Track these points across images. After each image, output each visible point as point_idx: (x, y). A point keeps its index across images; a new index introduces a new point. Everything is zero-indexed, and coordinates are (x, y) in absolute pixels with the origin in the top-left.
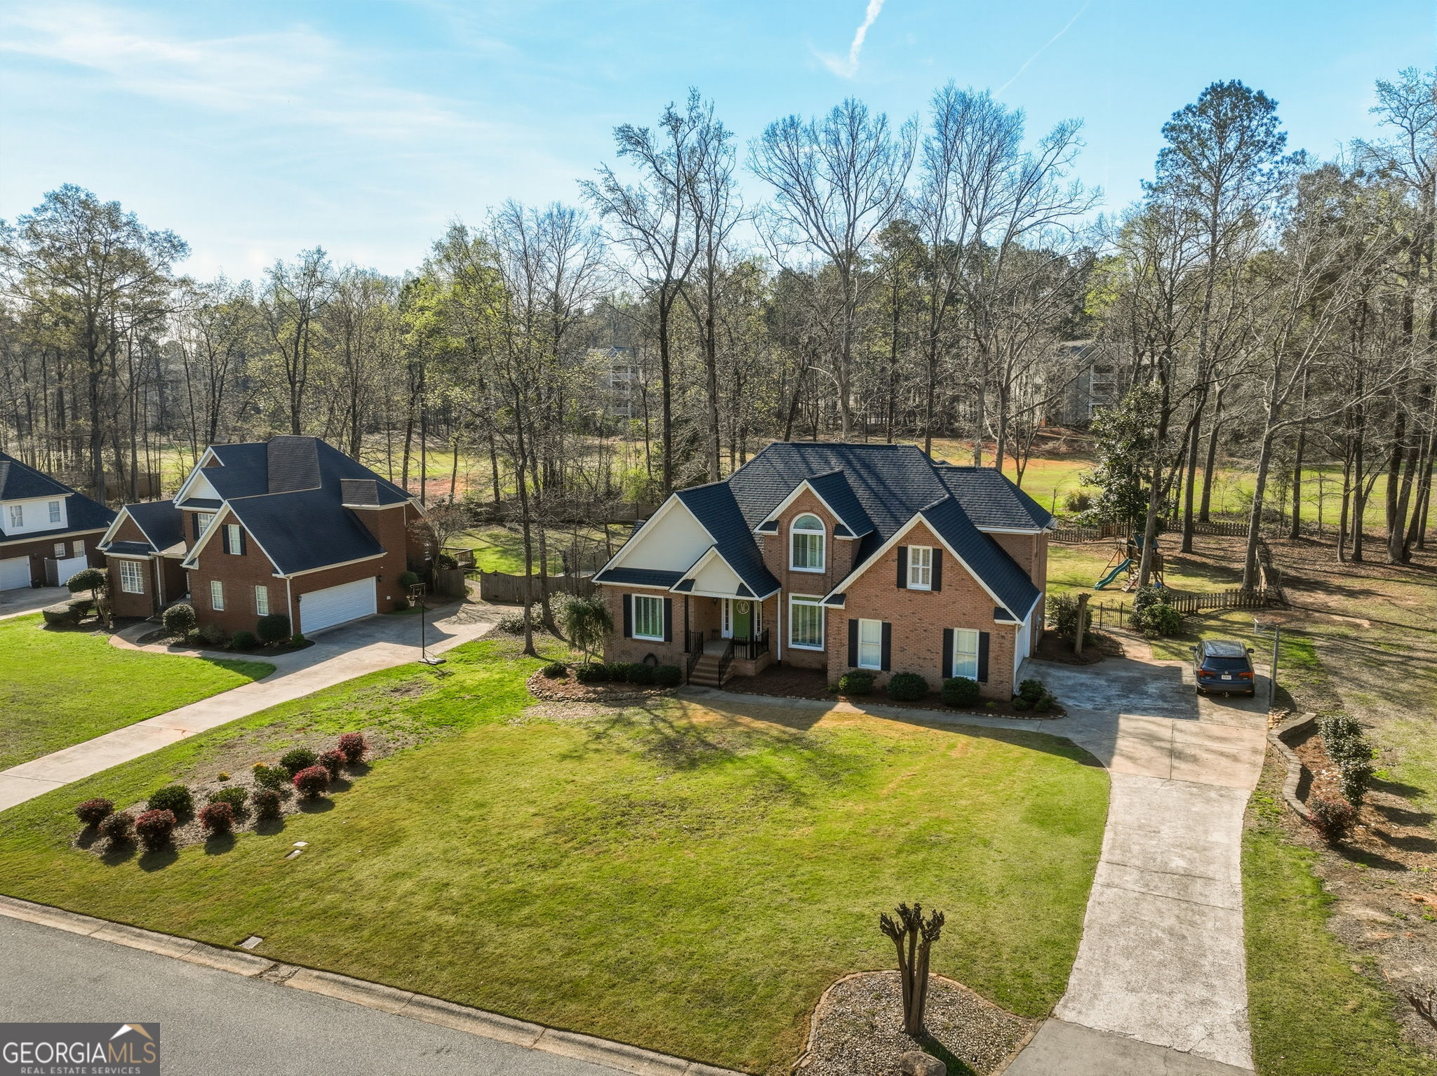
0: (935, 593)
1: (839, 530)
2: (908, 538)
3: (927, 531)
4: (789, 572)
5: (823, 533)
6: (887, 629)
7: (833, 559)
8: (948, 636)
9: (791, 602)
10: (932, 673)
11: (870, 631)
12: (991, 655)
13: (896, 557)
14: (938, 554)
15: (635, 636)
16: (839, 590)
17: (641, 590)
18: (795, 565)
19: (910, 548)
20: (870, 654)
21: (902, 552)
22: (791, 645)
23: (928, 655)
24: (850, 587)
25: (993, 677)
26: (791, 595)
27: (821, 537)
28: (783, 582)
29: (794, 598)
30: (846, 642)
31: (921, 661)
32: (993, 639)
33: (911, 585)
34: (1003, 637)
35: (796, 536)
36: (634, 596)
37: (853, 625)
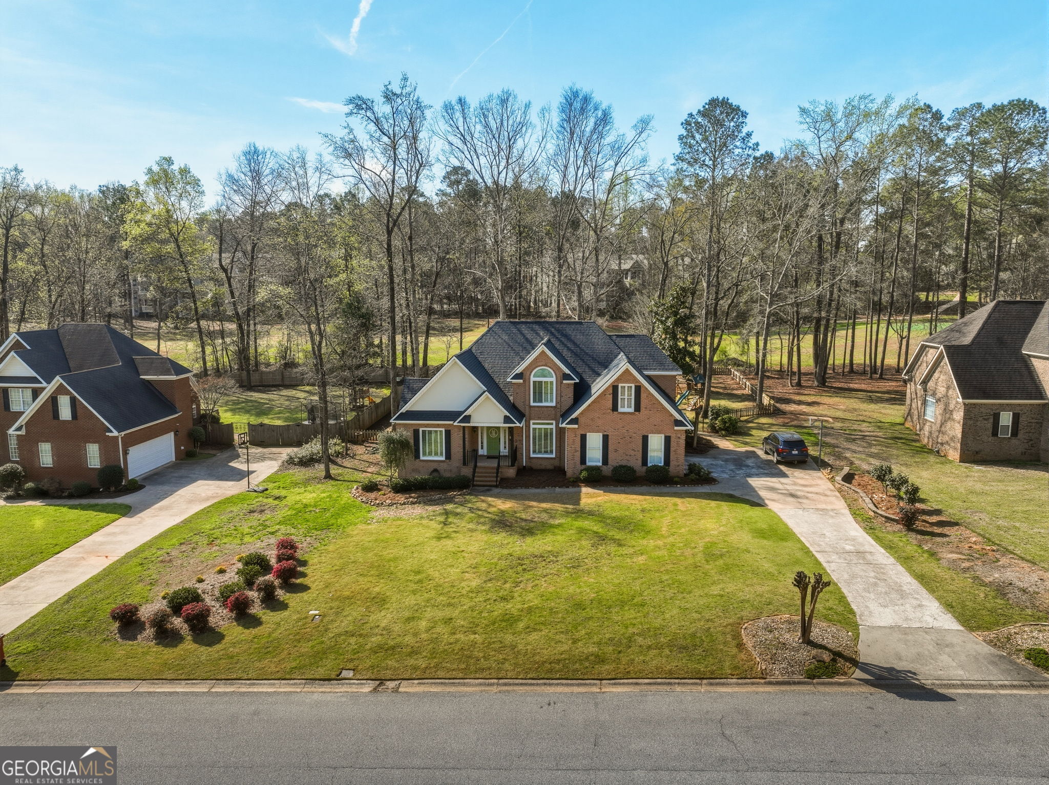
0: (637, 413)
1: (566, 377)
2: (619, 379)
3: (631, 374)
4: (531, 407)
5: (554, 379)
6: (606, 439)
7: (561, 396)
8: (645, 439)
9: (532, 426)
10: (635, 462)
11: (594, 441)
12: (672, 449)
13: (611, 391)
14: (638, 389)
15: (422, 458)
16: (573, 416)
17: (427, 426)
18: (535, 401)
19: (620, 385)
20: (594, 456)
21: (615, 388)
22: (532, 455)
23: (632, 453)
24: (582, 413)
25: (673, 463)
26: (532, 422)
27: (552, 383)
28: (527, 414)
29: (534, 424)
30: (579, 449)
31: (627, 458)
32: (672, 439)
33: (620, 410)
34: (679, 438)
35: (534, 382)
36: (421, 430)
37: (583, 438)
